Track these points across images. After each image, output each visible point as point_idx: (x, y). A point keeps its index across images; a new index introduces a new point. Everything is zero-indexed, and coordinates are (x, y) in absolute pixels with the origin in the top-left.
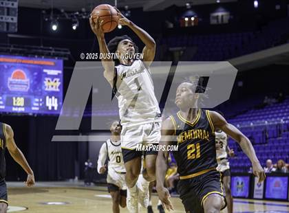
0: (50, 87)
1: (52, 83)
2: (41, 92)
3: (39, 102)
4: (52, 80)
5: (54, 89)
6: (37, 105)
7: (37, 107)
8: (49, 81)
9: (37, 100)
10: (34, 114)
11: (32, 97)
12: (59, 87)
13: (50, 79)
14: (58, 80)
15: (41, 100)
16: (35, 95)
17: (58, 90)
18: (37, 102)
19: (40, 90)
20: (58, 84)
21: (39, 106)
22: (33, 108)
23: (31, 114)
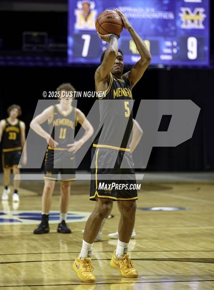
0: (189, 22)
1: (192, 16)
2: (175, 31)
3: (172, 47)
4: (193, 11)
5: (195, 26)
6: (169, 51)
7: (168, 54)
8: (187, 13)
9: (168, 44)
10: (166, 66)
11: (161, 39)
12: (204, 23)
13: (189, 10)
14: (201, 10)
15: (175, 44)
16: (166, 35)
17: (201, 27)
18: (168, 47)
19: (173, 28)
20: (202, 17)
21: (172, 54)
22: (164, 57)
23: (161, 66)
